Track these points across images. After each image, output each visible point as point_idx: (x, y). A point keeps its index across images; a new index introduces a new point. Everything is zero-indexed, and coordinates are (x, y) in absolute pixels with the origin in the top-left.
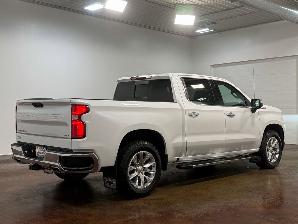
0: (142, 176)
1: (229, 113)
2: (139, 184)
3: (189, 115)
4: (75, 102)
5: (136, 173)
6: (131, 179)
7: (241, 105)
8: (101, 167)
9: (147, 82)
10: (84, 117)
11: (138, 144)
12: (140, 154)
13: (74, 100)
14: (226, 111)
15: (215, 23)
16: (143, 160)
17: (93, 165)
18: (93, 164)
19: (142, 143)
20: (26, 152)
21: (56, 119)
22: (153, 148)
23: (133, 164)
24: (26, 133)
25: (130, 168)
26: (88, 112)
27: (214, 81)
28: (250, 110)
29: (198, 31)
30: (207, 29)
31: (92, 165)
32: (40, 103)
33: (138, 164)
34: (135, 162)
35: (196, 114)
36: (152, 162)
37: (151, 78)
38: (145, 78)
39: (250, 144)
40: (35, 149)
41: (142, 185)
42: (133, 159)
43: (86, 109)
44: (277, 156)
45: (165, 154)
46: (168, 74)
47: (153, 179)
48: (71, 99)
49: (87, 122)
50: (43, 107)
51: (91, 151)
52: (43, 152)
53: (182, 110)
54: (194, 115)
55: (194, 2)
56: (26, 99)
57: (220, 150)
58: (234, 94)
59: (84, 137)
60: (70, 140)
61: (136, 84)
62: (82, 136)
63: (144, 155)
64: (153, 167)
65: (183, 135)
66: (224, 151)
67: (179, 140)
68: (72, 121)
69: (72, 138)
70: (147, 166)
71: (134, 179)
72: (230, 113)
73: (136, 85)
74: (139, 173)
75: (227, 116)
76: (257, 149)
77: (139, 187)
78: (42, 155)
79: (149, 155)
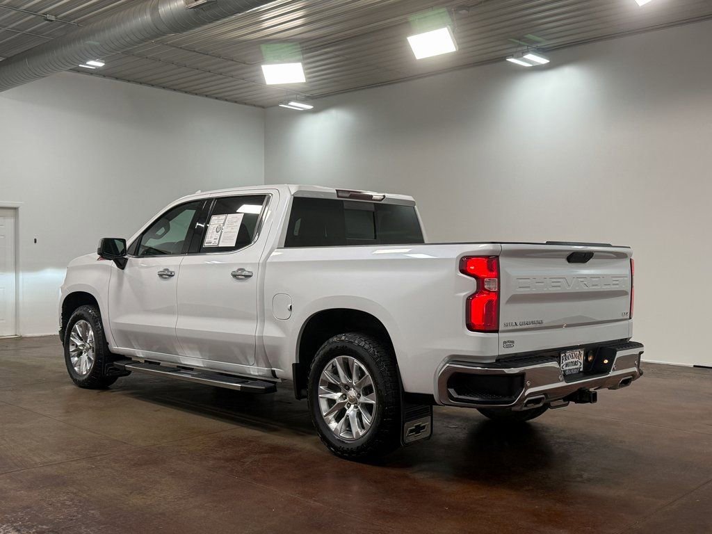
21: (617, 286)
24: (538, 325)
38: (370, 197)
52: (576, 360)
56: (548, 243)
78: (574, 367)
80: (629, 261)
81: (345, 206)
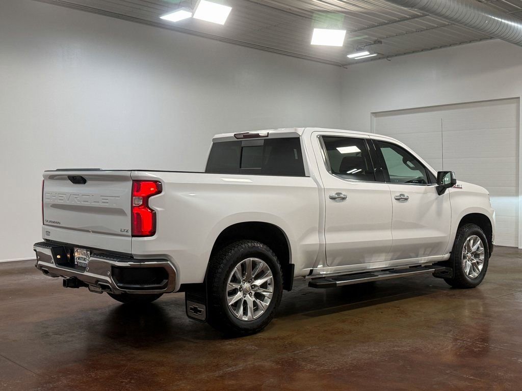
0: (250, 299)
1: (399, 195)
2: (245, 313)
3: (331, 198)
4: (138, 176)
5: (239, 295)
6: (232, 305)
7: (420, 182)
8: (182, 285)
9: (262, 143)
10: (153, 202)
11: (244, 246)
12: (247, 263)
13: (136, 172)
15: (380, 42)
16: (252, 273)
17: (167, 281)
18: (167, 279)
19: (250, 244)
20: (58, 257)
21: (107, 204)
22: (270, 253)
23: (235, 280)
24: (58, 225)
25: (230, 286)
26: (159, 192)
27: (374, 140)
28: (434, 190)
29: (350, 56)
30: (367, 53)
31: (165, 281)
32: (82, 177)
33: (244, 280)
34: (239, 275)
35: (343, 197)
36: (267, 276)
37: (268, 136)
38: (257, 136)
39: (434, 246)
40: (72, 253)
41: (249, 314)
42: (236, 272)
43: (157, 187)
44: (480, 267)
45: (290, 263)
46: (296, 130)
47: (268, 304)
48: (132, 170)
49: (157, 209)
50: (86, 184)
51: (164, 258)
52: (85, 257)
53: (320, 189)
54: (339, 197)
55: (344, 8)
57: (383, 257)
58: (408, 163)
59: (152, 233)
60: (130, 238)
61: (242, 146)
62: (150, 232)
63: (254, 264)
64: (269, 284)
65: (319, 232)
67: (313, 240)
68: (132, 208)
69: (133, 236)
70: (259, 282)
71: (236, 305)
72: (401, 195)
73: (242, 148)
75: (396, 199)
76: (447, 256)
77: (245, 318)
78: (84, 262)
79: (262, 264)
80: (131, 183)
81: (243, 144)
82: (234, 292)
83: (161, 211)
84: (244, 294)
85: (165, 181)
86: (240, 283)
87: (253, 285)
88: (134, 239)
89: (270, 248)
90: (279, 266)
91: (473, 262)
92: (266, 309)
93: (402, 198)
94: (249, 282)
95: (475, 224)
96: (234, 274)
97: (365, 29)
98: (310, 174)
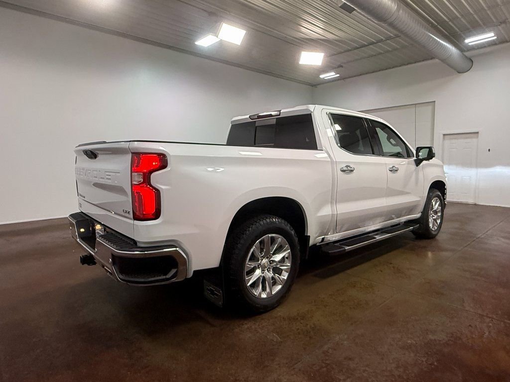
0: (269, 274)
1: (391, 167)
2: (264, 289)
3: (342, 171)
4: (137, 148)
5: (258, 272)
6: (250, 285)
8: (194, 271)
9: (274, 122)
10: (158, 179)
11: (262, 223)
12: (265, 240)
13: (136, 143)
14: (389, 164)
15: (342, 66)
16: (271, 248)
17: (176, 270)
18: (175, 268)
19: (268, 220)
21: (110, 181)
22: (288, 227)
23: (254, 258)
24: (84, 199)
25: (249, 265)
26: (164, 166)
27: (369, 119)
28: (414, 163)
29: (322, 76)
30: (333, 73)
31: (173, 271)
33: (262, 257)
34: (258, 254)
36: (285, 250)
37: (279, 115)
41: (268, 290)
42: (254, 250)
43: (161, 161)
44: (439, 221)
45: (306, 235)
46: (307, 107)
47: (285, 278)
48: (130, 141)
49: (161, 187)
50: (97, 159)
51: (172, 243)
53: (332, 162)
54: (348, 170)
58: (392, 140)
59: (157, 216)
60: (132, 222)
61: (256, 125)
62: (153, 215)
63: (273, 240)
64: (287, 258)
65: (331, 203)
66: (383, 220)
67: (326, 211)
68: (132, 185)
69: (136, 218)
70: (278, 257)
71: (254, 285)
73: (256, 127)
74: (263, 270)
75: (390, 171)
76: (418, 215)
77: (264, 296)
79: (280, 239)
80: (129, 157)
81: (257, 125)
82: (252, 271)
83: (166, 189)
84: (263, 271)
85: (171, 154)
86: (259, 261)
87: (272, 260)
88: (136, 222)
89: (288, 222)
90: (296, 239)
91: (434, 218)
92: (284, 283)
93: (394, 170)
94: (267, 258)
95: (436, 188)
96: (253, 253)
97: (335, 55)
98: (322, 147)
